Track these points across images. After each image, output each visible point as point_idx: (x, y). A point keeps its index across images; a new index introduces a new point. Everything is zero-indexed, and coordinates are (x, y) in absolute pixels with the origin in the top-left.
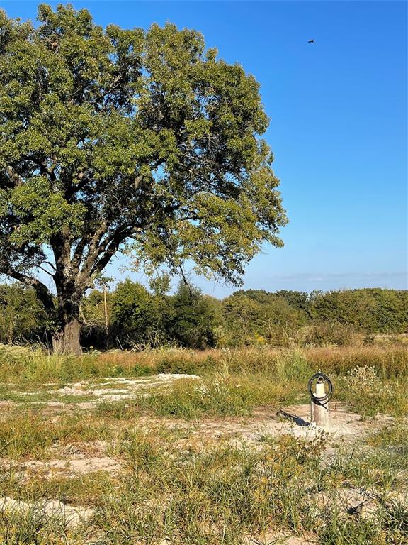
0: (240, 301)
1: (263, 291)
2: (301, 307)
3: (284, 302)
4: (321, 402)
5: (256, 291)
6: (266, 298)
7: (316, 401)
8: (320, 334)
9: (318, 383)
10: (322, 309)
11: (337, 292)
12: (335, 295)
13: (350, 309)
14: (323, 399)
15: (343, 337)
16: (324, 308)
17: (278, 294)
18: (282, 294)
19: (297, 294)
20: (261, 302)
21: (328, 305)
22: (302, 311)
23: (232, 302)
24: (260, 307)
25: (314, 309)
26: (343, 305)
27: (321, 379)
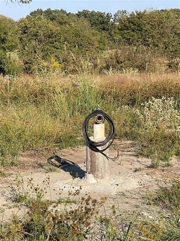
0: (36, 22)
1: (63, 11)
2: (104, 29)
3: (86, 23)
4: (100, 148)
5: (56, 11)
6: (66, 19)
7: (93, 146)
8: (122, 58)
9: (96, 123)
10: (126, 31)
11: (142, 12)
12: (140, 16)
13: (156, 31)
14: (102, 143)
15: (146, 62)
16: (128, 30)
17: (79, 15)
18: (84, 15)
19: (101, 15)
20: (61, 23)
21: (133, 27)
22: (105, 33)
23: (27, 22)
24: (59, 28)
25: (117, 31)
26: (149, 27)
27: (100, 118)
